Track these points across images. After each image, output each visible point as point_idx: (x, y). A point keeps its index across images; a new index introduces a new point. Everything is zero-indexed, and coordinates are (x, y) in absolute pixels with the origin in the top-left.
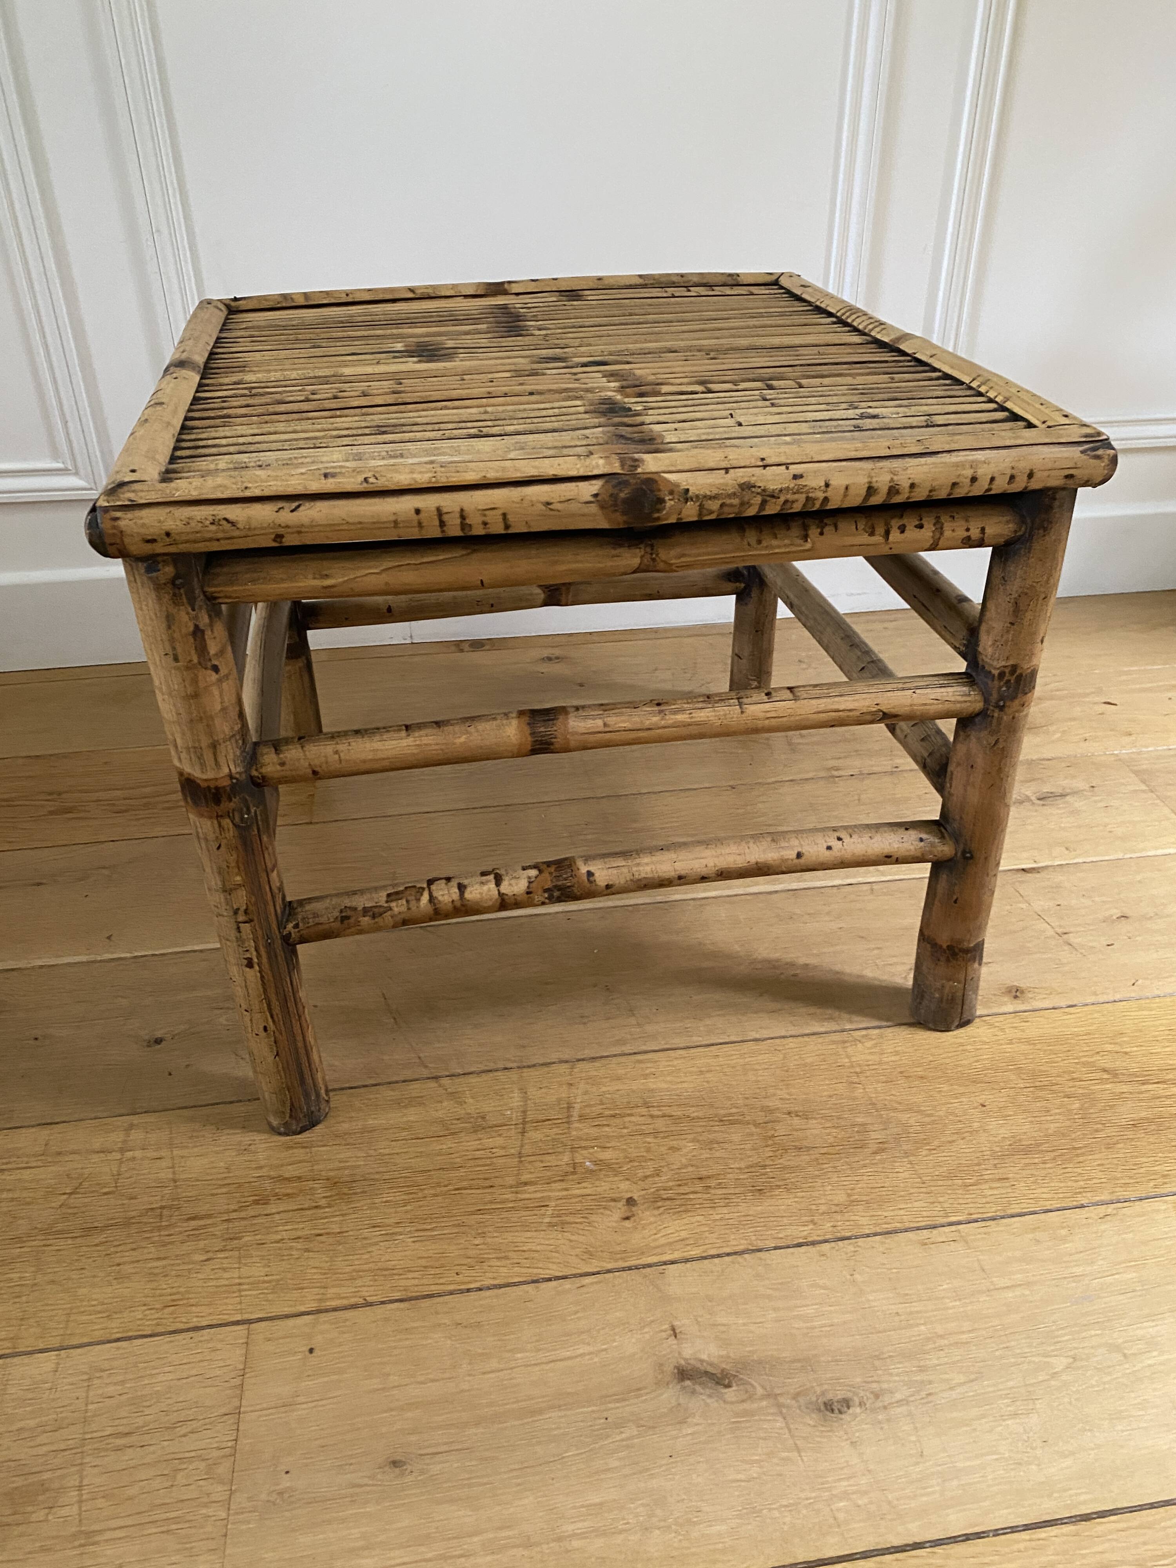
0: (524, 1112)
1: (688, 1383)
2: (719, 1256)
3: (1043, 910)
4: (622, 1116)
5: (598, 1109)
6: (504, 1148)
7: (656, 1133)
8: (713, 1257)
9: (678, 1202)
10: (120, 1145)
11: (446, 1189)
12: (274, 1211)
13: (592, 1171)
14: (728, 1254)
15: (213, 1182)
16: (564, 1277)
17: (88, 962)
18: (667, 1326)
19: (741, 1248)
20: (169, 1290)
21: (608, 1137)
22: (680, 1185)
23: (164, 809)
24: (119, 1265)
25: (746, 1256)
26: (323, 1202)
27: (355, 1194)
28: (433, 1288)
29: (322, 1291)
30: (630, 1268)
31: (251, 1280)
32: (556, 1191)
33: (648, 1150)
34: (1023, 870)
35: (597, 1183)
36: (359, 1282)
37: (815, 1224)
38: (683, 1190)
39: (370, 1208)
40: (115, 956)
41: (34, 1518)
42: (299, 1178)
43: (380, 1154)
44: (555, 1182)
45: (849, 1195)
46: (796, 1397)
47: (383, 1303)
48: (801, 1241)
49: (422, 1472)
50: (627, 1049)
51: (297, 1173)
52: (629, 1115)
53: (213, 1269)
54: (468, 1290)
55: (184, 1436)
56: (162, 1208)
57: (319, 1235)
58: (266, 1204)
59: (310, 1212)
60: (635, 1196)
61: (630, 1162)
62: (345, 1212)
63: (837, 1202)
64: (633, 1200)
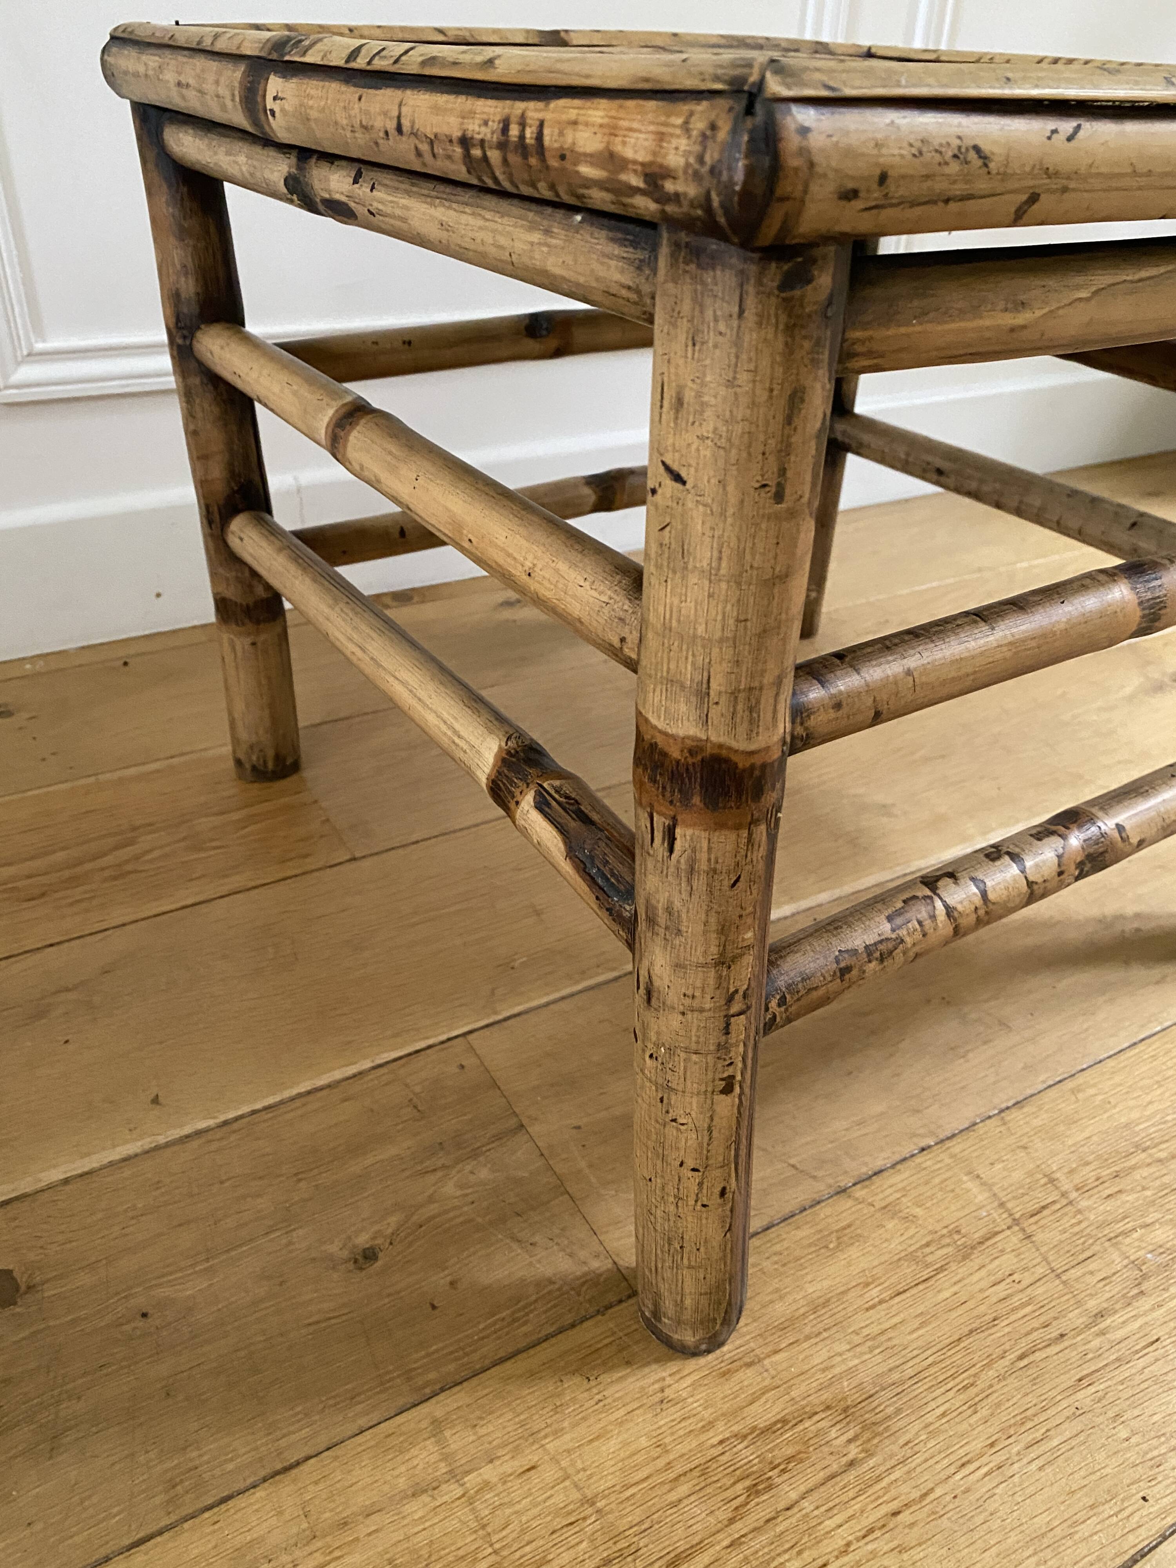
0: (1003, 1205)
4: (1126, 1172)
5: (1089, 1173)
6: (1026, 1269)
10: (443, 1468)
11: (1005, 1362)
12: (794, 1495)
13: (1165, 1267)
15: (655, 1480)
17: (146, 1153)
21: (1137, 1209)
23: (105, 880)
26: (854, 1451)
27: (889, 1417)
28: (1131, 1539)
39: (929, 1437)
40: (187, 1130)
42: (784, 1421)
43: (868, 1338)
44: (1135, 1298)
51: (774, 1415)
52: (1134, 1168)
57: (895, 1514)
58: (770, 1488)
59: (850, 1476)
62: (899, 1457)
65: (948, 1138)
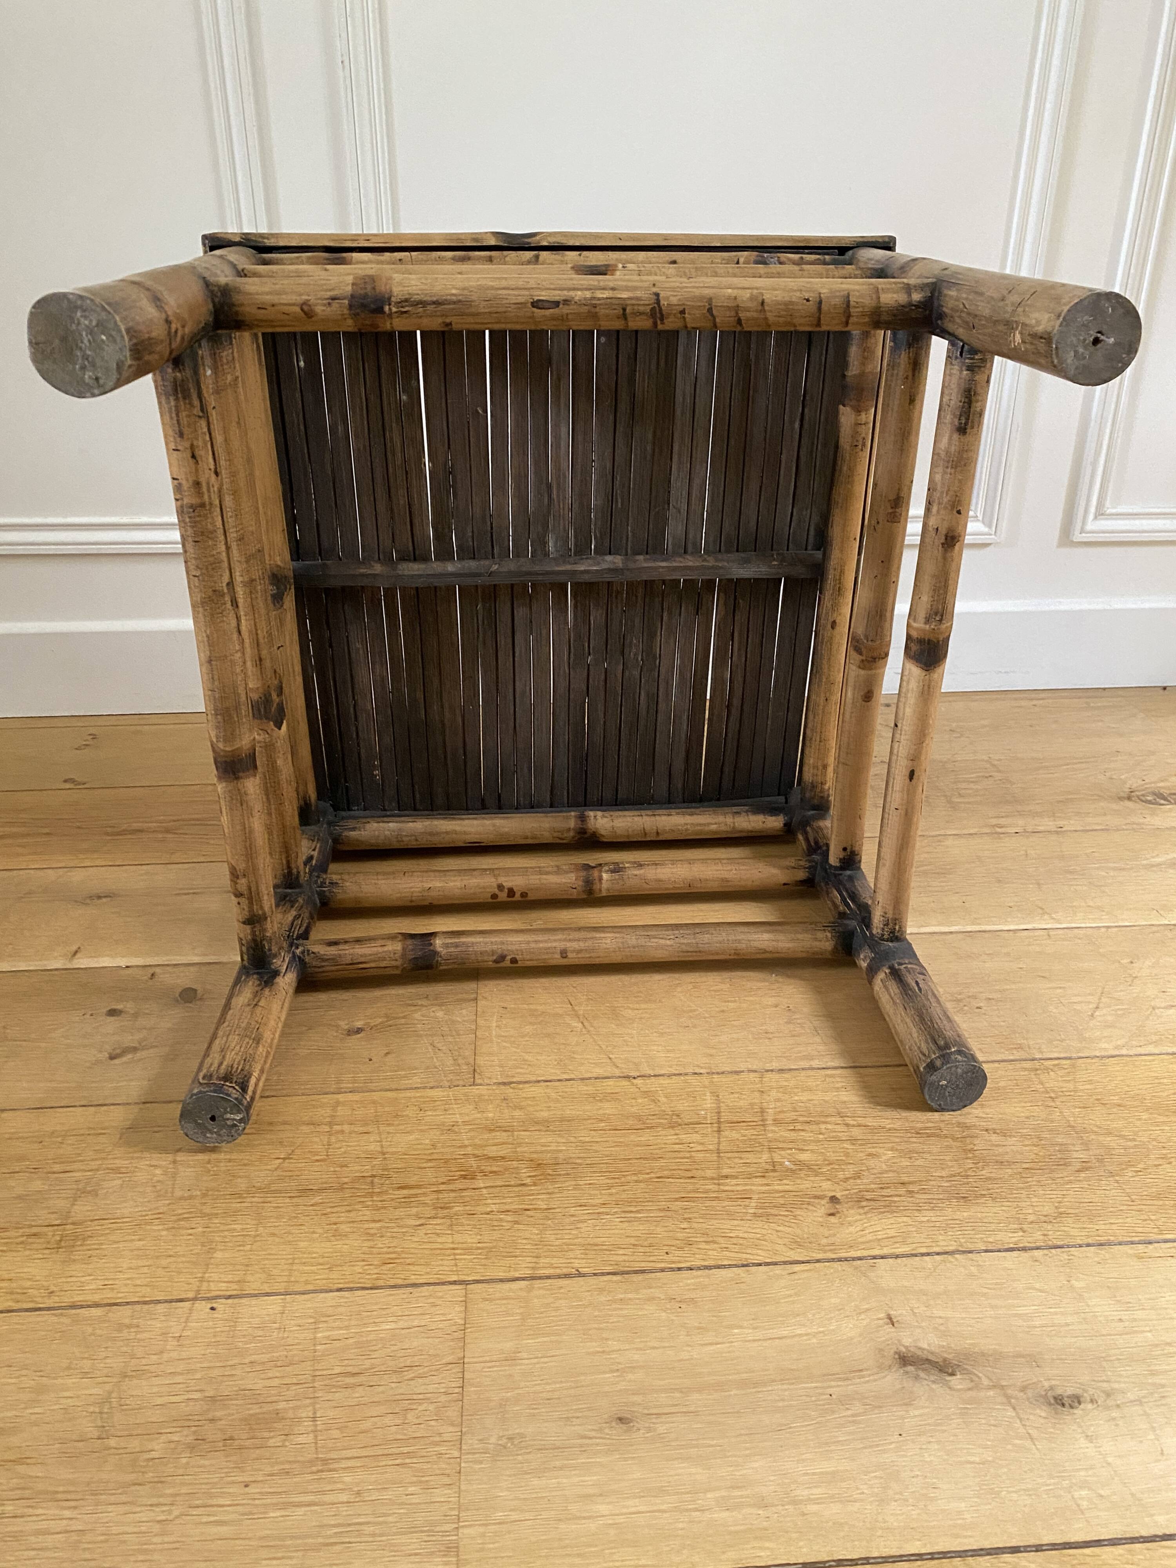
0: (719, 1113)
1: (910, 1368)
2: (928, 1254)
4: (818, 1123)
5: (792, 1115)
6: (702, 1144)
7: (853, 1141)
8: (923, 1255)
9: (882, 1203)
10: (328, 1120)
11: (647, 1176)
12: (482, 1185)
13: (792, 1170)
14: (938, 1254)
15: (421, 1157)
16: (775, 1264)
18: (882, 1315)
19: (951, 1248)
20: (385, 1250)
21: (805, 1141)
22: (882, 1188)
24: (335, 1224)
25: (957, 1256)
26: (528, 1181)
27: (560, 1175)
28: (643, 1264)
29: (535, 1260)
30: (840, 1260)
31: (464, 1246)
32: (757, 1186)
33: (847, 1155)
35: (799, 1181)
36: (571, 1254)
37: (1024, 1232)
38: (885, 1192)
39: (575, 1189)
41: (271, 1442)
42: (503, 1158)
43: (580, 1141)
44: (756, 1177)
45: (1056, 1207)
46: (1023, 1389)
47: (595, 1274)
48: (1012, 1246)
49: (649, 1429)
50: (816, 1063)
51: (501, 1154)
52: (824, 1123)
53: (426, 1234)
54: (679, 1269)
55: (412, 1379)
56: (374, 1176)
57: (528, 1210)
58: (473, 1179)
59: (516, 1189)
60: (838, 1195)
61: (831, 1164)
62: (550, 1191)
63: (1045, 1213)
64: (837, 1198)
65: (718, 1073)
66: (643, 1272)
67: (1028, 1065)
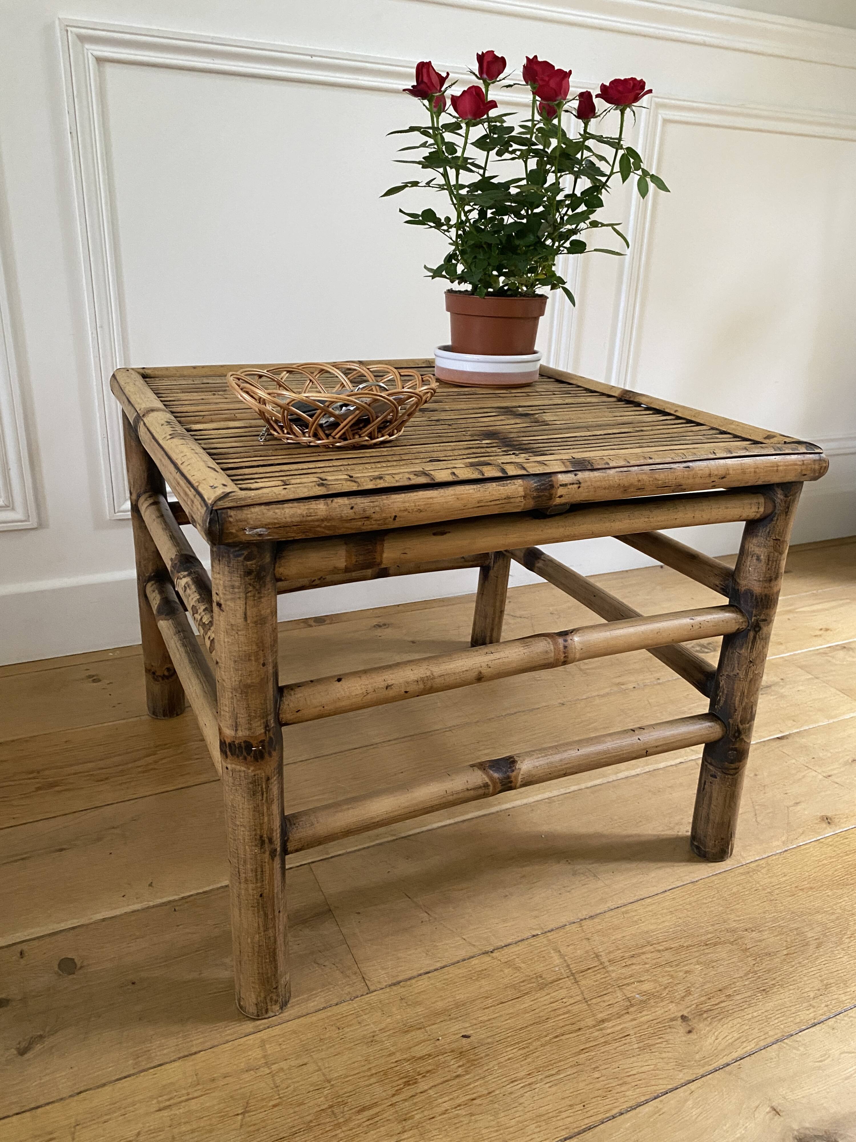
0: (568, 966)
2: (768, 1046)
3: (807, 763)
4: (639, 955)
5: (618, 954)
6: (571, 997)
7: (669, 963)
8: (765, 1047)
9: (716, 1012)
10: (263, 1061)
11: (547, 1039)
12: (426, 1088)
13: (645, 1002)
14: (774, 1043)
15: (362, 1074)
16: (675, 1089)
17: (143, 909)
18: (768, 1109)
19: (779, 1036)
21: (638, 973)
22: (709, 999)
23: (139, 772)
25: (785, 1041)
26: (460, 1071)
27: (481, 1058)
28: (586, 1121)
30: (716, 1070)
32: (626, 1023)
33: (672, 977)
34: (778, 738)
35: (653, 1010)
37: (814, 1007)
38: (714, 1001)
39: (500, 1068)
40: (165, 900)
42: (430, 1055)
43: (481, 1022)
44: (623, 1015)
45: (822, 981)
48: (813, 1021)
50: (611, 904)
51: (425, 1052)
52: (643, 953)
54: (614, 1117)
56: (331, 1107)
57: (473, 1099)
58: (416, 1083)
59: (454, 1082)
60: (685, 1013)
61: (665, 988)
62: (482, 1075)
63: (817, 988)
64: (686, 1017)
65: (549, 931)
66: (590, 1128)
67: (741, 870)
